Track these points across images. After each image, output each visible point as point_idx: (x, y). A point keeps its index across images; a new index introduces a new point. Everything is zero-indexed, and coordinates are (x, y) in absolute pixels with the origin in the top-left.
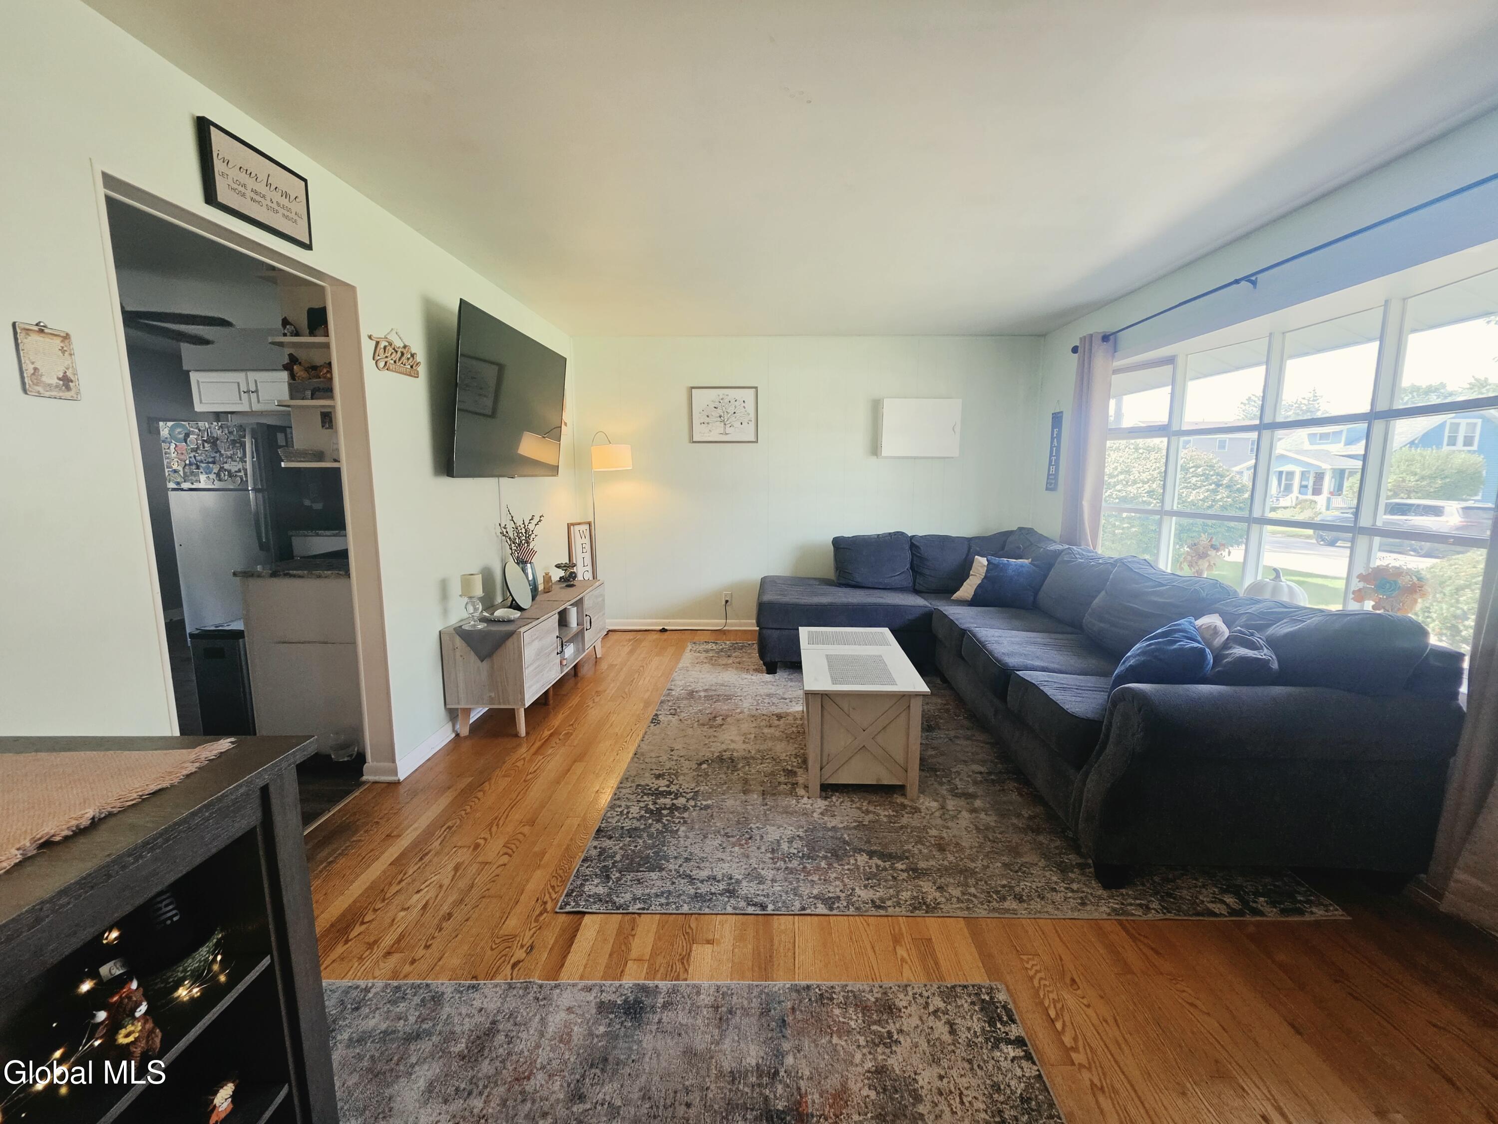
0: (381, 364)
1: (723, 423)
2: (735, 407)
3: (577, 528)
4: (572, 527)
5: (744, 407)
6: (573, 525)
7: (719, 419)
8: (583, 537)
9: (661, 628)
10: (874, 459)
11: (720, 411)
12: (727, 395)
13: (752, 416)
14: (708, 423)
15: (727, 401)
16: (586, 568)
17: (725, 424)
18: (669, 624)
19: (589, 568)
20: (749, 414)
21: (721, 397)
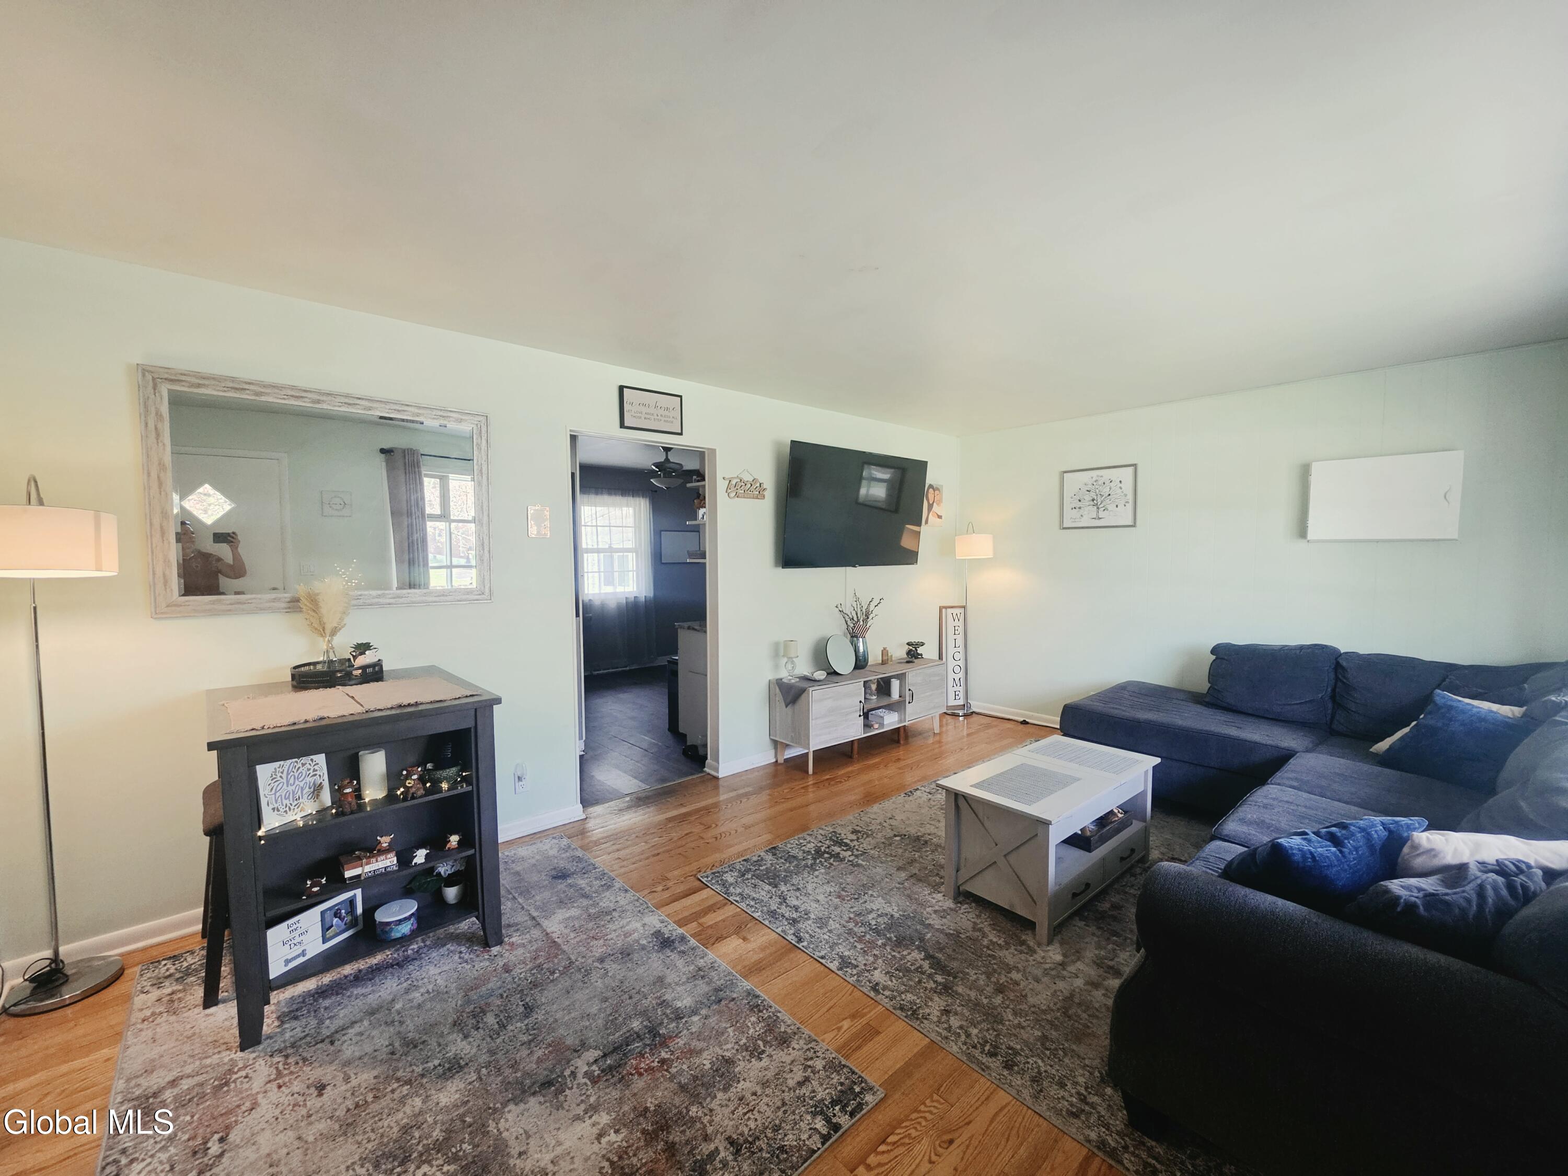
0: (733, 495)
1: (1095, 507)
2: (1110, 489)
3: (950, 611)
4: (944, 610)
5: (1121, 488)
6: (946, 608)
7: (1092, 503)
8: (957, 620)
9: (1022, 719)
10: (1302, 543)
11: (1093, 495)
12: (1102, 476)
13: (1130, 497)
14: (1080, 508)
15: (1101, 482)
16: (958, 650)
17: (1098, 508)
18: (1030, 717)
19: (961, 649)
20: (1126, 495)
21: (1094, 479)
